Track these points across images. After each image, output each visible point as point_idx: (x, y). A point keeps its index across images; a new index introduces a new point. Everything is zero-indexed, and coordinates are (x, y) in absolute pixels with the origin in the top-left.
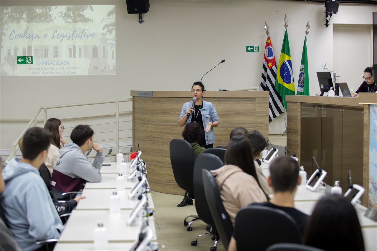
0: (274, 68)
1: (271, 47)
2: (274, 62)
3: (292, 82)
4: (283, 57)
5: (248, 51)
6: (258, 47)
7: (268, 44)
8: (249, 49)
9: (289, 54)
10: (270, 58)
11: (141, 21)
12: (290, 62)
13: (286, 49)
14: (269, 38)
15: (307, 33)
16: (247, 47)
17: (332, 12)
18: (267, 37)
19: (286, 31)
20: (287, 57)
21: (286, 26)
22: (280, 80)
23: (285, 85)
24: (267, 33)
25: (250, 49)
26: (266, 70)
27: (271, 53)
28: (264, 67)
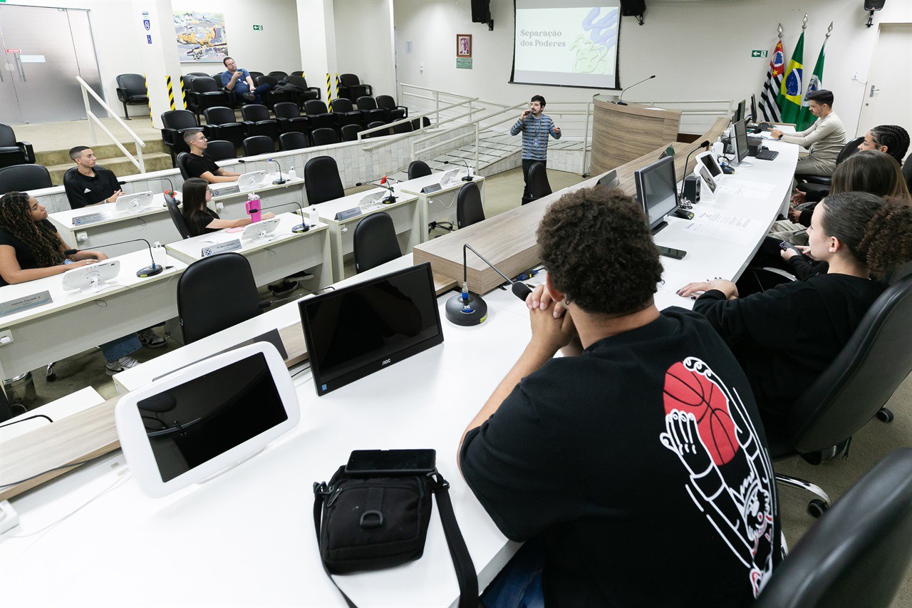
0: (780, 77)
1: (780, 52)
2: (781, 70)
3: (798, 94)
4: (792, 65)
5: (753, 56)
6: (767, 52)
7: (777, 49)
8: (755, 54)
9: (800, 61)
10: (776, 66)
11: (641, 23)
12: (800, 71)
13: (798, 55)
14: (780, 42)
15: (827, 36)
16: (754, 51)
17: (873, 9)
18: (778, 40)
19: (803, 34)
20: (797, 65)
21: (804, 28)
22: (784, 90)
23: (789, 97)
24: (780, 36)
25: (757, 54)
26: (770, 78)
27: (779, 59)
28: (769, 75)
